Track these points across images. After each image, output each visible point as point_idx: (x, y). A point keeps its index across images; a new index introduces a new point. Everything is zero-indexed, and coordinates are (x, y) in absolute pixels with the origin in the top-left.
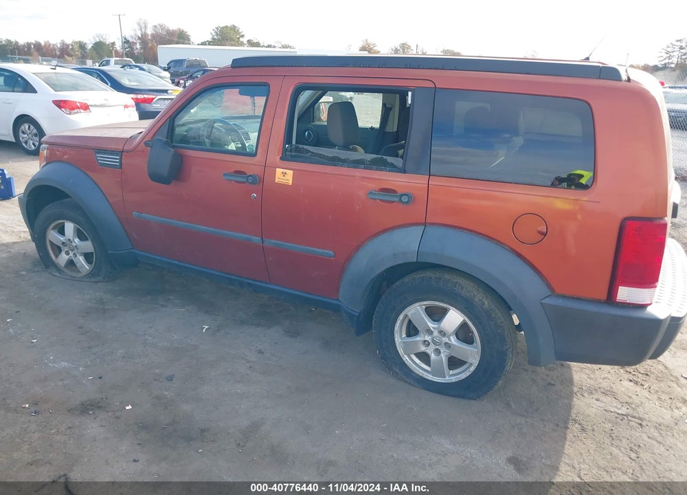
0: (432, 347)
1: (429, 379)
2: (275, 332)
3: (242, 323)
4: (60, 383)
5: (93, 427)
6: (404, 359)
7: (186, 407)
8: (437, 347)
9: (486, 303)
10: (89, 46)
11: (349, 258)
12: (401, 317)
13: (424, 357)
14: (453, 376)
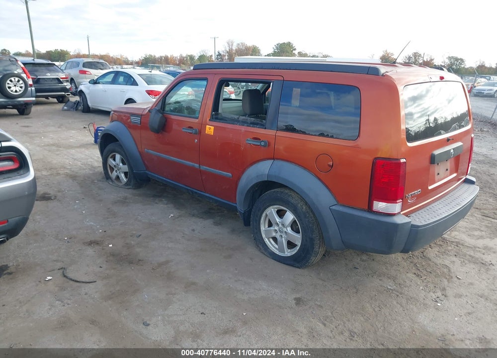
0: (279, 234)
1: (277, 253)
2: (209, 222)
3: (193, 215)
4: (86, 231)
5: (90, 251)
6: (265, 241)
7: (138, 250)
8: (281, 234)
9: (304, 208)
10: (196, 58)
11: (239, 178)
12: (264, 215)
13: (275, 239)
14: (288, 253)
